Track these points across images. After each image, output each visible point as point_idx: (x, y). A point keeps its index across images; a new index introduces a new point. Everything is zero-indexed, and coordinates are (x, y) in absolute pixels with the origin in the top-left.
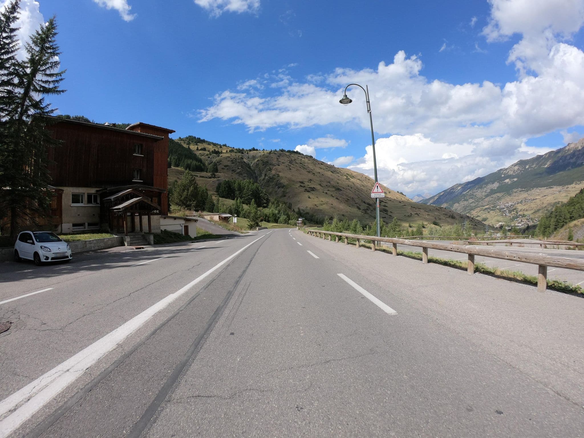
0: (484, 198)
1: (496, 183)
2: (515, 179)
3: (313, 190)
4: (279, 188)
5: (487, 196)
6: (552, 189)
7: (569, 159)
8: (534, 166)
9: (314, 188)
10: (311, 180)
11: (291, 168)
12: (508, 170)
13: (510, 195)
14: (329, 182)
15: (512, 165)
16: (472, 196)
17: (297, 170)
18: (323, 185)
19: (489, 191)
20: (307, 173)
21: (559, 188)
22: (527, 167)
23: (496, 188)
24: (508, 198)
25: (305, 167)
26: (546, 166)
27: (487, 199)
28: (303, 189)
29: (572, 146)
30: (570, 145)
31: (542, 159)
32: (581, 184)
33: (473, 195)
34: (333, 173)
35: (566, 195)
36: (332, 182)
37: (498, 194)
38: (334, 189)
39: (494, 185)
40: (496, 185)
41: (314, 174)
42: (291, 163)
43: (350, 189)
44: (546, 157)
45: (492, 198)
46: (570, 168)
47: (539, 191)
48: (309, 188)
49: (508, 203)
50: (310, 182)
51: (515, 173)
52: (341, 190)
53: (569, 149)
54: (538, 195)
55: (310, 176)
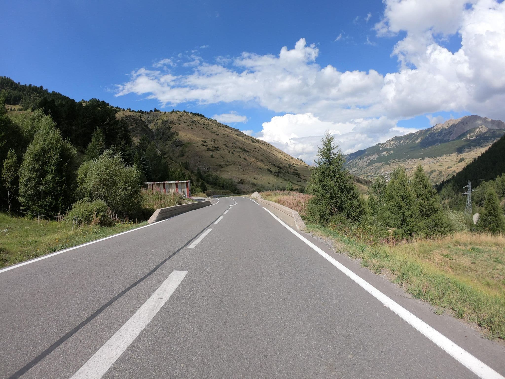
0: (366, 167)
1: (376, 154)
2: (392, 152)
3: (217, 150)
4: (177, 146)
5: (368, 165)
6: (425, 160)
7: (437, 136)
8: (407, 141)
9: (218, 147)
10: (214, 140)
11: (192, 127)
12: (385, 145)
13: (388, 164)
14: (235, 144)
15: (389, 140)
16: (355, 166)
17: (200, 130)
18: (228, 145)
19: (369, 161)
20: (210, 133)
21: (431, 159)
22: (401, 142)
23: (375, 159)
24: (388, 167)
25: (209, 128)
26: (418, 142)
27: (368, 168)
28: (206, 148)
29: (439, 126)
30: (437, 125)
31: (414, 136)
32: (450, 156)
33: (355, 164)
34: (238, 136)
35: (439, 165)
36: (238, 144)
37: (378, 164)
38: (240, 150)
39: (374, 156)
40: (375, 157)
41: (218, 134)
42: (194, 123)
43: (257, 151)
44: (417, 134)
45: (372, 167)
46: (438, 143)
47: (413, 161)
48: (213, 147)
49: (388, 171)
50: (214, 142)
51: (391, 147)
52: (248, 152)
53: (436, 129)
54: (414, 165)
55: (214, 136)
